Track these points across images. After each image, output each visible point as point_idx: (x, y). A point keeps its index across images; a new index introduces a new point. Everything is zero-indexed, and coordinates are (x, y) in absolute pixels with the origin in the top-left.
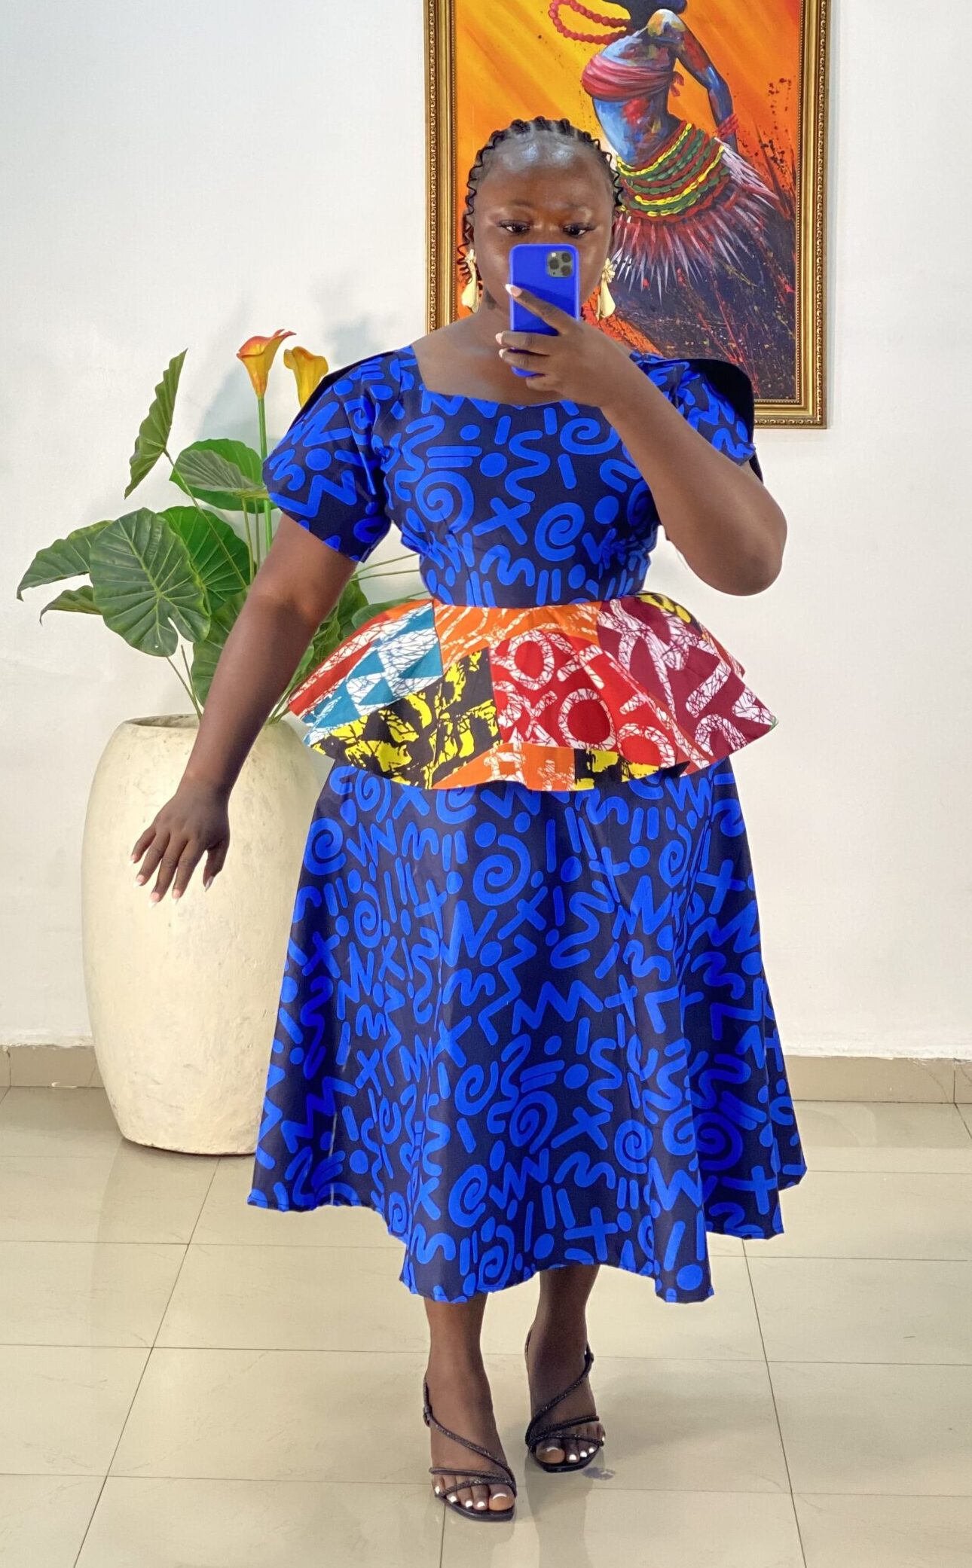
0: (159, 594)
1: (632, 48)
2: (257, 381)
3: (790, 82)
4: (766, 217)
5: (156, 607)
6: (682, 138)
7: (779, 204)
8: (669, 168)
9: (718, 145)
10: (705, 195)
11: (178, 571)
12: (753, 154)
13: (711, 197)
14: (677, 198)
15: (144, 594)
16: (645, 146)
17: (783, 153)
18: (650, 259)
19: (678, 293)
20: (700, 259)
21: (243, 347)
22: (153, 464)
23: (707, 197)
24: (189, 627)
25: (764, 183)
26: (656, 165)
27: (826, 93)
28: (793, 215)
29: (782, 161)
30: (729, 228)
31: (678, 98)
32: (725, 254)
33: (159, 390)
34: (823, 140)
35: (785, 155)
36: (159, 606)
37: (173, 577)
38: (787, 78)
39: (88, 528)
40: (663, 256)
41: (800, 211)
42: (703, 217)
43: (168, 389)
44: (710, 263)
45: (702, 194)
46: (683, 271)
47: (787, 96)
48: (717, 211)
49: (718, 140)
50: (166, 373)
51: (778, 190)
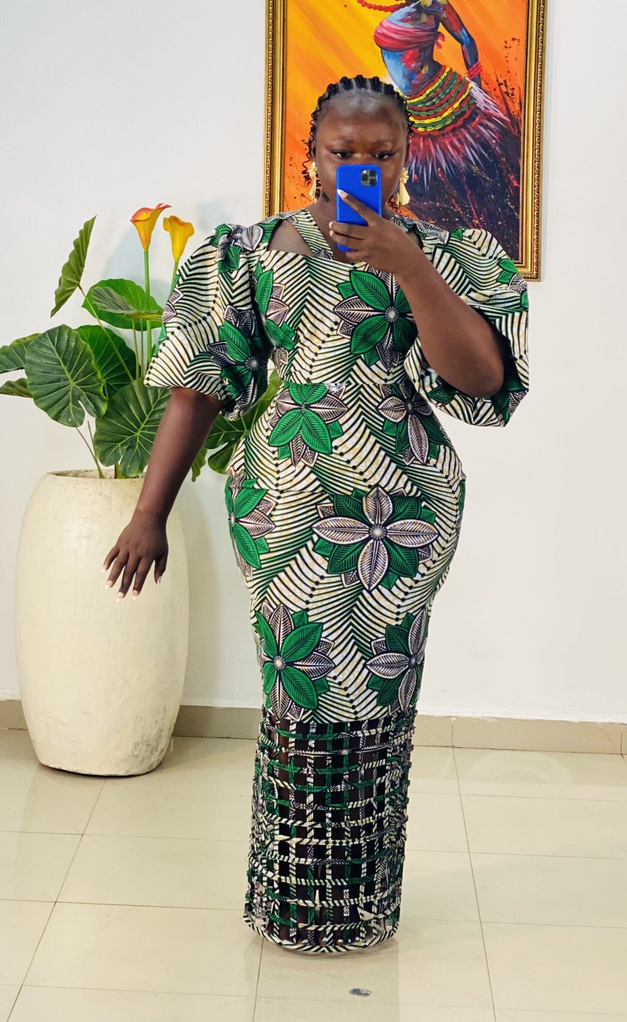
0: (73, 384)
1: (409, 15)
2: (144, 238)
3: (519, 40)
4: (500, 133)
5: (70, 393)
6: (443, 77)
7: (510, 124)
8: (434, 98)
9: (468, 83)
10: (458, 117)
11: (85, 368)
12: (492, 90)
13: (462, 119)
14: (439, 119)
15: (62, 383)
16: (418, 82)
17: (513, 89)
18: (419, 160)
19: (438, 184)
20: (454, 161)
21: (135, 215)
22: (70, 295)
23: (460, 118)
24: (93, 407)
25: (500, 110)
26: (424, 96)
27: (543, 49)
28: (519, 132)
29: (513, 95)
30: (473, 139)
31: (440, 50)
32: (472, 159)
33: (76, 244)
34: (541, 81)
35: (515, 91)
36: (73, 392)
37: (83, 371)
38: (517, 38)
39: (24, 339)
40: (428, 159)
41: (524, 129)
42: (456, 133)
43: (82, 242)
44: (460, 164)
45: (456, 116)
46: (442, 169)
47: (517, 50)
48: (466, 128)
49: (468, 79)
50: (81, 232)
51: (509, 113)
